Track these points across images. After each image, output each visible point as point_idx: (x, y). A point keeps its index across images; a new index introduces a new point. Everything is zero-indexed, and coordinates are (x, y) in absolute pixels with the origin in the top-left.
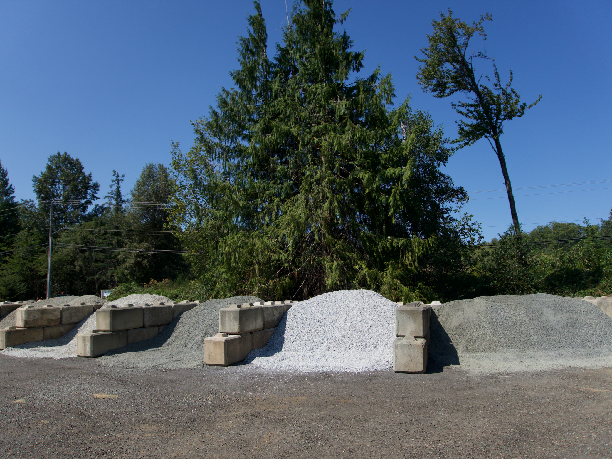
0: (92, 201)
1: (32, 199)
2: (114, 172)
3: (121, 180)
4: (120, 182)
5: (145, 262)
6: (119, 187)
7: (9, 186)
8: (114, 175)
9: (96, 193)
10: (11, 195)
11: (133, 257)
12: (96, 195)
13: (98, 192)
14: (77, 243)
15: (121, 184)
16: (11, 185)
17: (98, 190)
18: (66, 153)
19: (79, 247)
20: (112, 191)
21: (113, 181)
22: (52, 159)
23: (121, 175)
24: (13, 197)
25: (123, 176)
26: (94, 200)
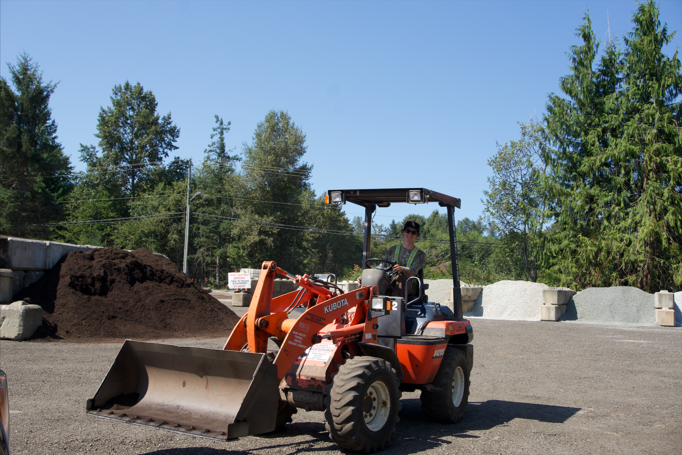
0: (169, 152)
1: (94, 146)
2: (217, 117)
3: (225, 129)
4: (225, 132)
5: (270, 241)
6: (222, 139)
7: (49, 122)
8: (217, 122)
9: (174, 141)
10: (54, 135)
11: (255, 233)
12: (174, 144)
13: (177, 139)
14: (169, 210)
15: (226, 135)
16: (54, 122)
17: (178, 137)
18: (139, 84)
19: (171, 216)
20: (214, 144)
21: (214, 130)
22: (117, 90)
23: (225, 123)
24: (55, 138)
25: (229, 123)
26: (170, 149)
